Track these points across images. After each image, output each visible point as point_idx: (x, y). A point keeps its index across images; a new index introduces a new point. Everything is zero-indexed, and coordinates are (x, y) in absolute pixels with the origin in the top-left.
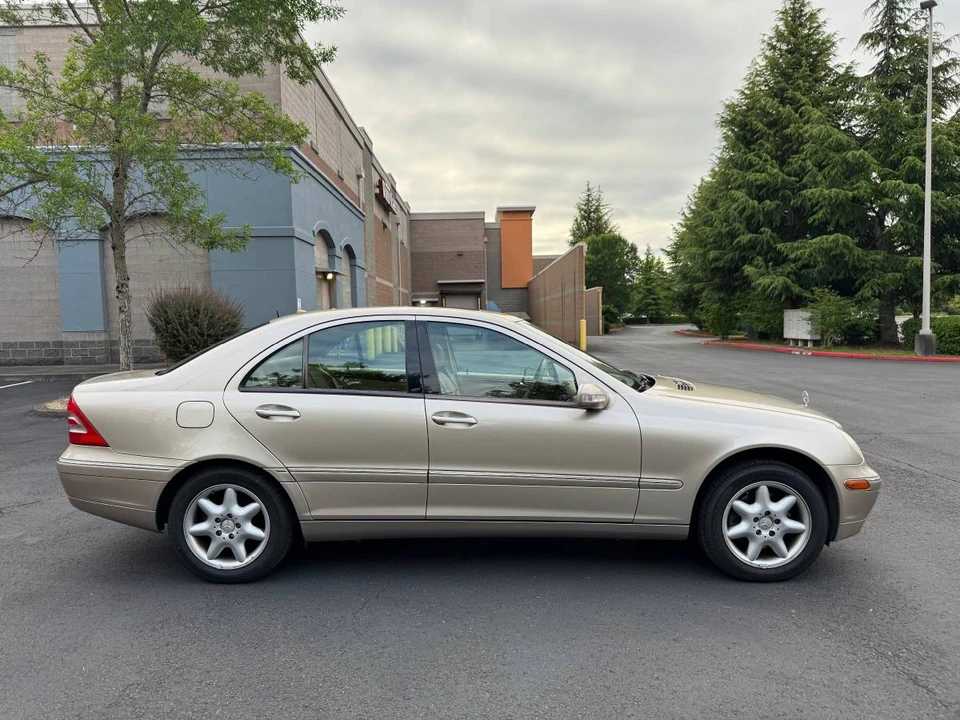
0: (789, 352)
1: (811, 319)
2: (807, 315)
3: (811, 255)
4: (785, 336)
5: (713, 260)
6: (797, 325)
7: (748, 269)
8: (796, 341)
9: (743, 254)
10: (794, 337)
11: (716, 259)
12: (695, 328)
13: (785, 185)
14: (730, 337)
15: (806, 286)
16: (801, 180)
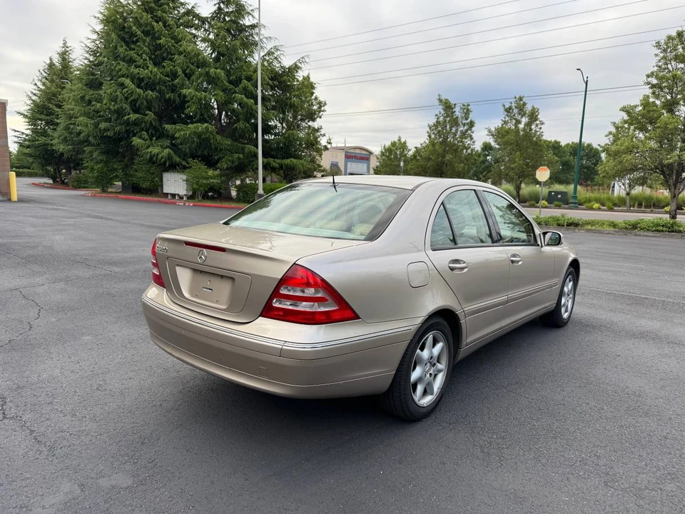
0: (175, 203)
1: (187, 180)
2: (185, 177)
3: (189, 136)
4: (165, 191)
5: (104, 129)
6: (175, 183)
7: (136, 141)
8: (173, 196)
9: (128, 128)
10: (173, 192)
11: (106, 130)
12: (51, 181)
13: (161, 82)
14: (110, 190)
15: (184, 157)
16: (172, 80)
